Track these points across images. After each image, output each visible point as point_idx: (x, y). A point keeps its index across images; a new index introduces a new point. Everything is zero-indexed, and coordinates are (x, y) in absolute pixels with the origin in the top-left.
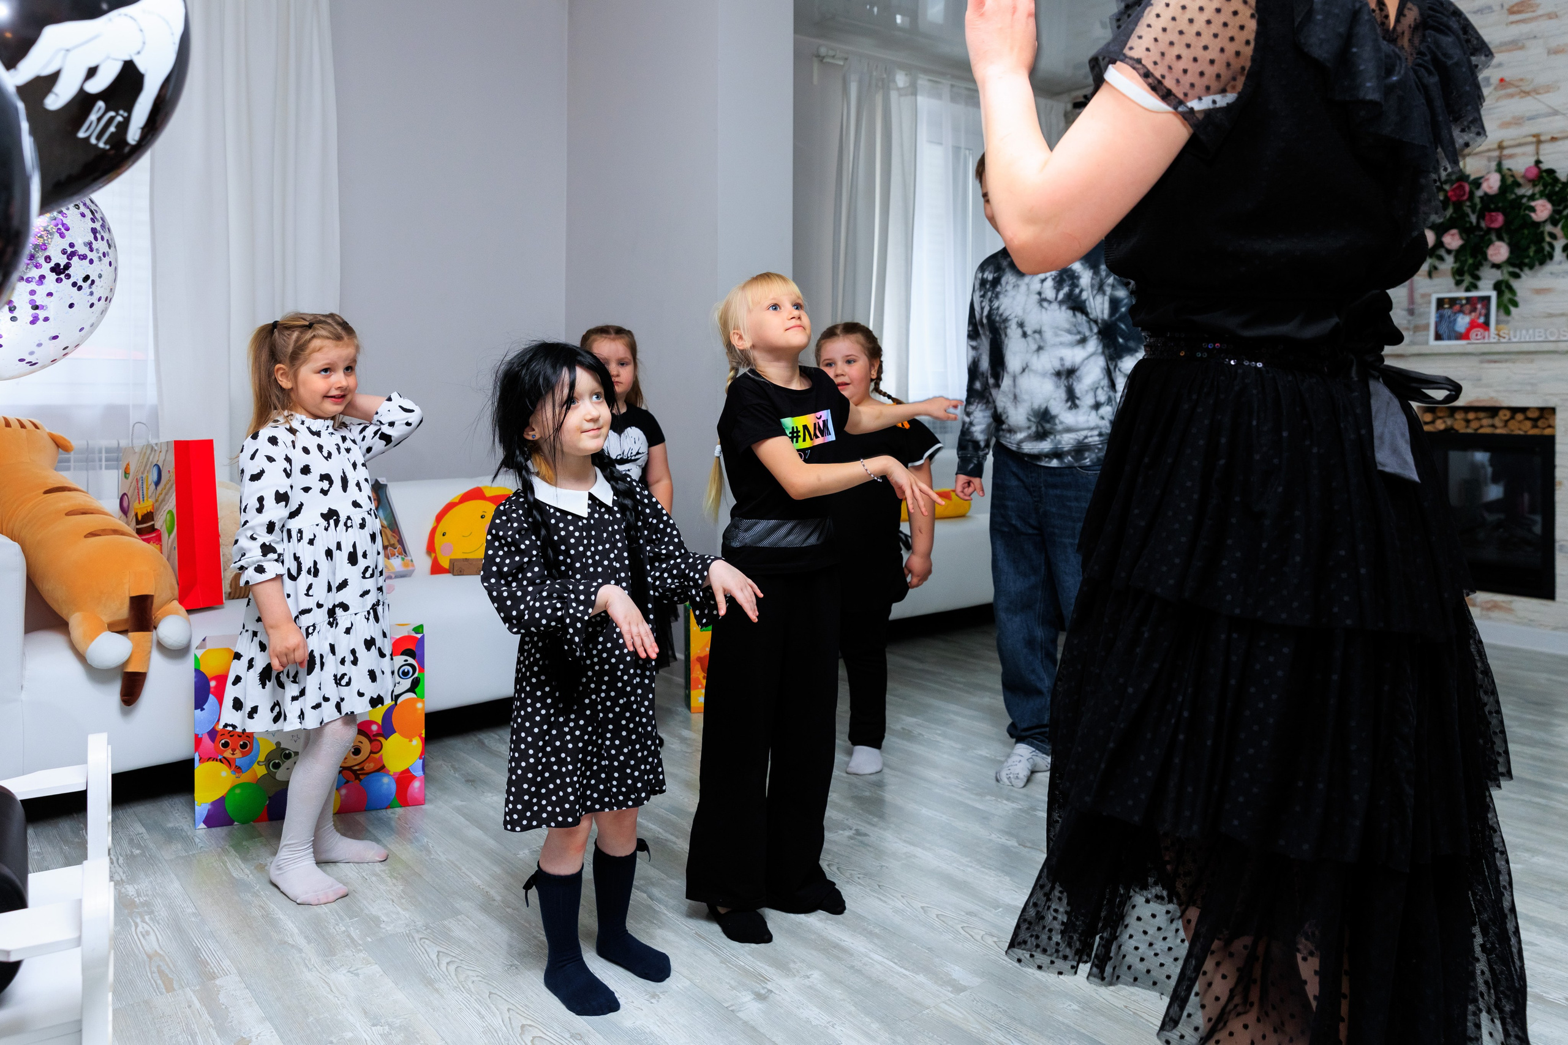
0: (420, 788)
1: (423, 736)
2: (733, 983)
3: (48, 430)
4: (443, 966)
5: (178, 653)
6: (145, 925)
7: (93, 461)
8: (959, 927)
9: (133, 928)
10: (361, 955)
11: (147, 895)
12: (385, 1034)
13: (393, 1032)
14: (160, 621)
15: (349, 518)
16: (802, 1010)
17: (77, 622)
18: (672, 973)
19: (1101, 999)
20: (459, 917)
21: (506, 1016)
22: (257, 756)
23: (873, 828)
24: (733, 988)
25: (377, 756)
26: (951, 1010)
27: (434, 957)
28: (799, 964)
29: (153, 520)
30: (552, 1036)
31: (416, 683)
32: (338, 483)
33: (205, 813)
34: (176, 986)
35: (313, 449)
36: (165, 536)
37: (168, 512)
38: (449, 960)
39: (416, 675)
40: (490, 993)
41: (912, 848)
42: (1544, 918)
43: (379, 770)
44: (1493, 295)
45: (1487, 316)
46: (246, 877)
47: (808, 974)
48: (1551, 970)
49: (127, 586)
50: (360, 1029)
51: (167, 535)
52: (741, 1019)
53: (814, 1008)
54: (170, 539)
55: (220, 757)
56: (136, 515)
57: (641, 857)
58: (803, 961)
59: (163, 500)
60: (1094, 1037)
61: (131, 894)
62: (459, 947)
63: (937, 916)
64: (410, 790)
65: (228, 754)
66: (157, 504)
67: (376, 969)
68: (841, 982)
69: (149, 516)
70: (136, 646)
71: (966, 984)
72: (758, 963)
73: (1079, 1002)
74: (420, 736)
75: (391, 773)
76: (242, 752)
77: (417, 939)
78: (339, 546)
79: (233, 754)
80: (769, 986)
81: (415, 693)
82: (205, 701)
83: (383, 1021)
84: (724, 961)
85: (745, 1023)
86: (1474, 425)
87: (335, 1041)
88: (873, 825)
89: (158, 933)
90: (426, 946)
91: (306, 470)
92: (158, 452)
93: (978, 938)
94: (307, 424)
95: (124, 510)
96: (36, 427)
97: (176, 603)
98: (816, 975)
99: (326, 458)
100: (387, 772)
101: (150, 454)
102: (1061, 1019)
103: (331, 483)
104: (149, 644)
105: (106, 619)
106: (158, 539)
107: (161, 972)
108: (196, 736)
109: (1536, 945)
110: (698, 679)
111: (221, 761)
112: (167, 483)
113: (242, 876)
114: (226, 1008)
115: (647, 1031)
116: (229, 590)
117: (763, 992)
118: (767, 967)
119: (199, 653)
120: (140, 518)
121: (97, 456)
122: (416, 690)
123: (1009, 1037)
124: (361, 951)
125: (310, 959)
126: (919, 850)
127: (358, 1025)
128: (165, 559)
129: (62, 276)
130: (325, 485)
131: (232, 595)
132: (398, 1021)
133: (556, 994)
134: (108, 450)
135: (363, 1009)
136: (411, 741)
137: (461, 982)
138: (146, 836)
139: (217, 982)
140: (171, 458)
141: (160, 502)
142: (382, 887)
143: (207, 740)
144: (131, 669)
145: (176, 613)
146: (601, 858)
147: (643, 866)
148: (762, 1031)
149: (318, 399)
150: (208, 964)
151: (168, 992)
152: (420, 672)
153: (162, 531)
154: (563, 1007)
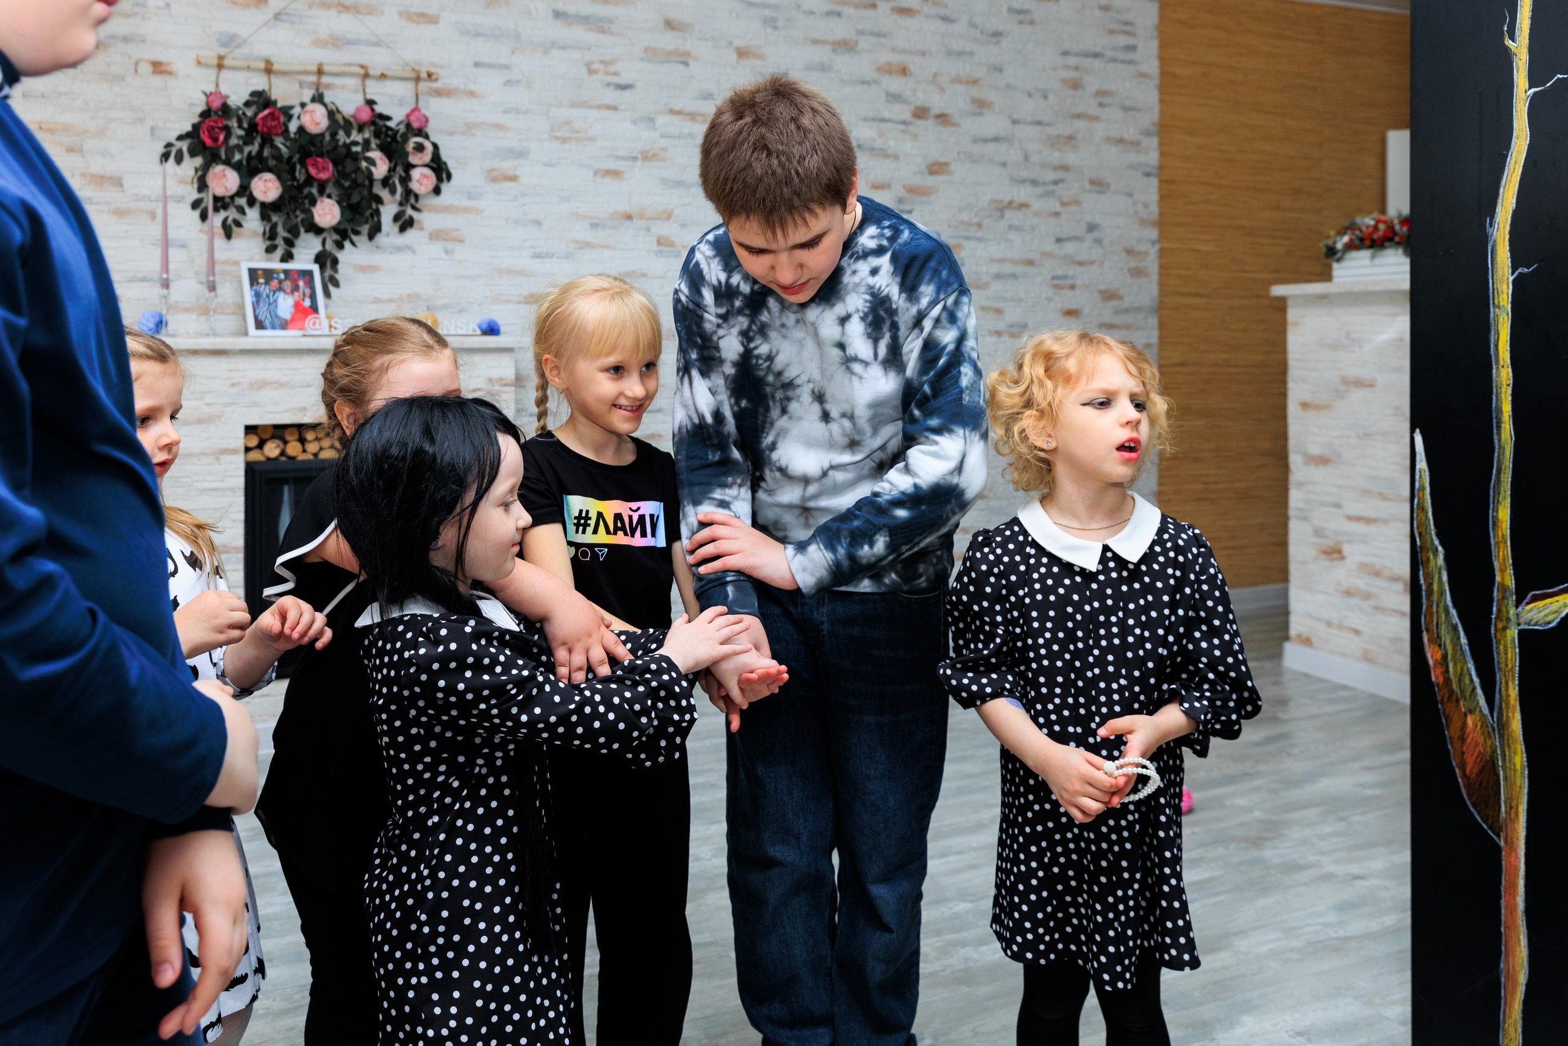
44: (316, 269)
45: (313, 296)
86: (312, 448)
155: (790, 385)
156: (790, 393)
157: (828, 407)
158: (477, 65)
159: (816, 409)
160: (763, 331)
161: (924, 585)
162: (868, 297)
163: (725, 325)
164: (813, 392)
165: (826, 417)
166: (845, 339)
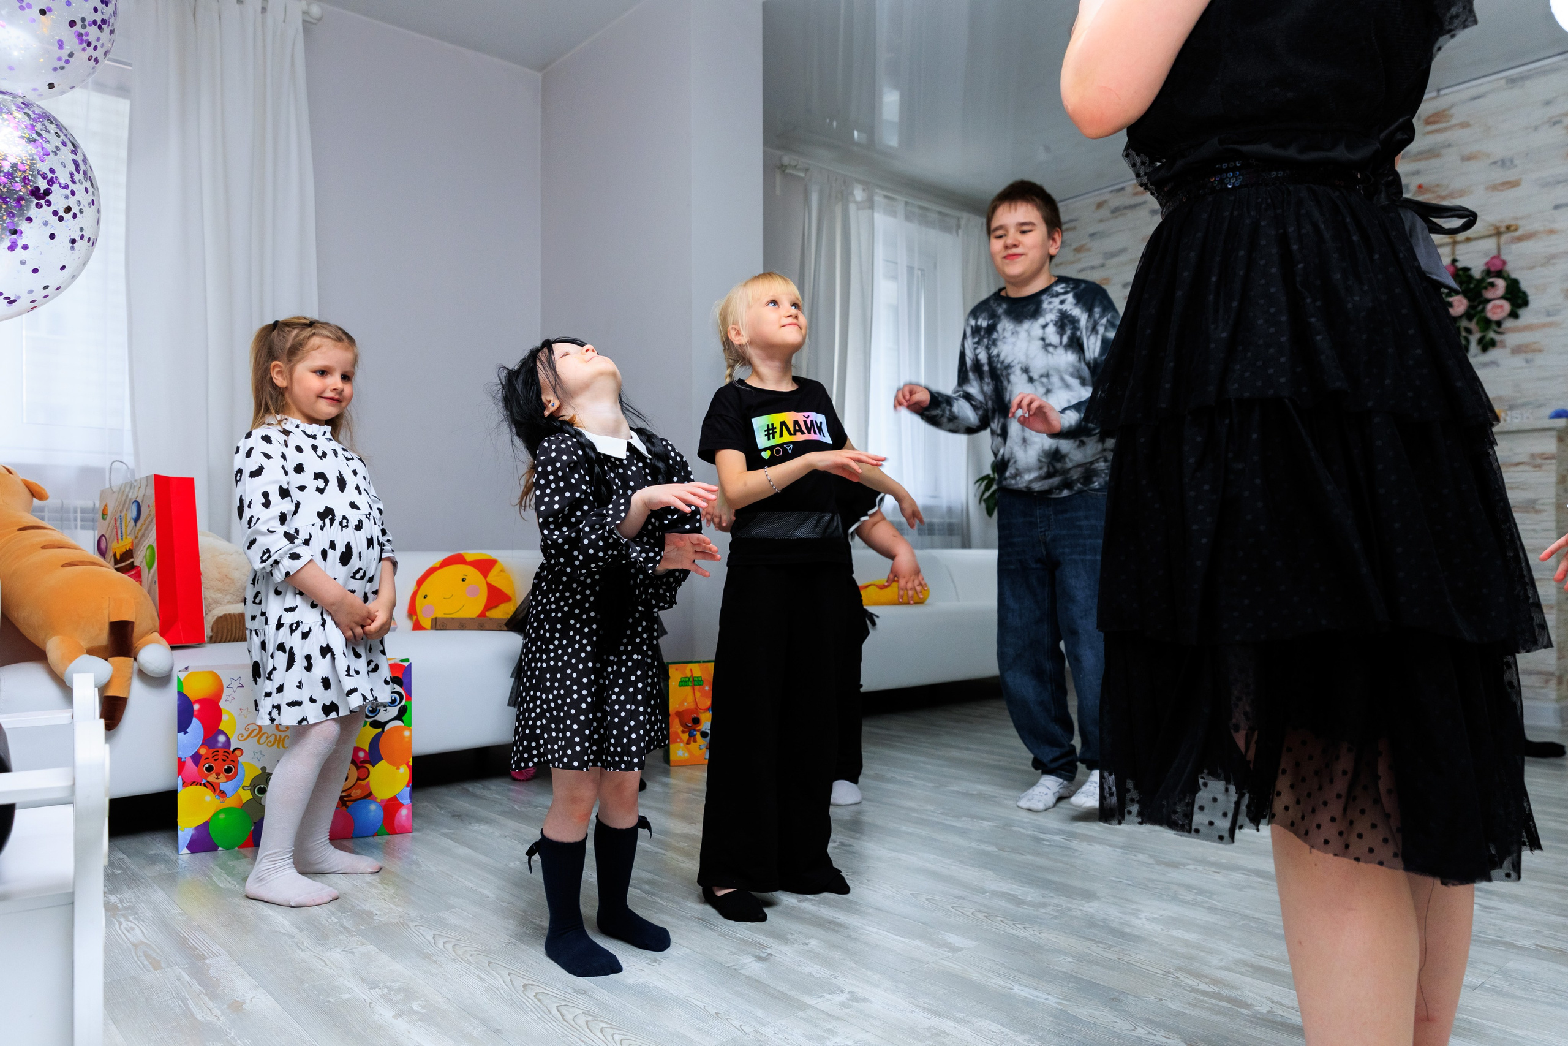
0: (407, 816)
1: (411, 764)
2: (733, 950)
3: (21, 477)
4: (440, 944)
5: (159, 681)
6: (129, 923)
7: (68, 520)
8: (949, 907)
9: (117, 926)
10: (356, 939)
11: (131, 902)
12: (384, 995)
13: (392, 993)
14: (141, 649)
15: (344, 517)
16: (803, 968)
17: (54, 647)
18: (672, 944)
19: (1094, 954)
20: (453, 910)
21: (508, 979)
22: (242, 780)
23: (856, 841)
24: (733, 953)
25: (364, 783)
26: (950, 964)
27: (430, 938)
28: (796, 935)
29: (132, 557)
30: (556, 992)
31: (403, 711)
32: (333, 483)
33: (189, 838)
34: (163, 965)
35: (307, 448)
36: (145, 573)
37: (148, 548)
38: (445, 940)
39: (403, 703)
40: (490, 963)
41: (897, 854)
42: (1503, 890)
43: (366, 797)
46: (233, 887)
47: (807, 942)
48: (1518, 925)
49: (106, 612)
50: (357, 991)
51: (147, 570)
52: (743, 975)
53: (815, 966)
54: (150, 574)
55: (204, 781)
56: (115, 555)
57: (642, 832)
58: (801, 933)
59: (143, 535)
60: (1092, 980)
61: (113, 901)
62: (455, 931)
63: (927, 900)
64: (397, 816)
65: (212, 778)
66: (137, 540)
67: (371, 948)
68: (838, 947)
69: (129, 554)
70: (117, 670)
71: (962, 946)
72: (756, 935)
73: (1073, 957)
74: (407, 764)
75: (379, 800)
76: (226, 776)
77: (411, 926)
78: (333, 545)
79: (217, 778)
80: (769, 951)
81: (402, 721)
82: (189, 724)
83: (381, 985)
84: (721, 935)
85: (748, 978)
87: (332, 1001)
88: (856, 839)
89: (143, 928)
90: (421, 931)
91: (299, 469)
92: (137, 488)
93: (969, 914)
94: (302, 427)
95: (102, 552)
96: (10, 472)
97: (156, 635)
98: (814, 943)
99: (321, 458)
100: (375, 799)
101: (129, 492)
102: (1058, 968)
103: (326, 481)
104: (130, 670)
105: (85, 644)
106: (138, 576)
107: (146, 956)
108: (179, 759)
109: (1500, 909)
110: (677, 733)
111: (205, 785)
112: (147, 518)
113: (228, 885)
114: (217, 979)
115: (651, 985)
116: (211, 634)
117: (763, 955)
118: (765, 938)
119: (183, 676)
120: (118, 557)
121: (72, 516)
122: (404, 718)
123: (1009, 982)
124: (355, 936)
125: (303, 943)
126: (904, 855)
127: (356, 989)
128: (145, 592)
129: (42, 202)
130: (321, 483)
131: (213, 639)
132: (397, 985)
133: (556, 962)
134: (83, 511)
135: (360, 977)
136: (398, 768)
137: (459, 956)
138: (127, 860)
139: (207, 961)
140: (151, 492)
141: (139, 539)
142: (373, 891)
143: (190, 764)
144: (111, 693)
145: (157, 642)
146: (603, 831)
147: (643, 842)
148: (766, 983)
149: (313, 398)
150: (197, 949)
151: (155, 969)
152: (406, 700)
153: (142, 567)
154: (564, 972)
155: (1009, 367)
156: (1009, 371)
157: (1031, 374)
158: (1556, 207)
159: (1025, 377)
160: (994, 343)
161: (1097, 487)
162: (1058, 314)
163: (979, 347)
164: (1022, 368)
165: (1031, 380)
166: (1045, 336)
